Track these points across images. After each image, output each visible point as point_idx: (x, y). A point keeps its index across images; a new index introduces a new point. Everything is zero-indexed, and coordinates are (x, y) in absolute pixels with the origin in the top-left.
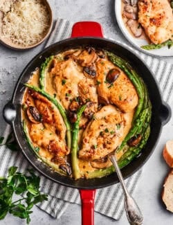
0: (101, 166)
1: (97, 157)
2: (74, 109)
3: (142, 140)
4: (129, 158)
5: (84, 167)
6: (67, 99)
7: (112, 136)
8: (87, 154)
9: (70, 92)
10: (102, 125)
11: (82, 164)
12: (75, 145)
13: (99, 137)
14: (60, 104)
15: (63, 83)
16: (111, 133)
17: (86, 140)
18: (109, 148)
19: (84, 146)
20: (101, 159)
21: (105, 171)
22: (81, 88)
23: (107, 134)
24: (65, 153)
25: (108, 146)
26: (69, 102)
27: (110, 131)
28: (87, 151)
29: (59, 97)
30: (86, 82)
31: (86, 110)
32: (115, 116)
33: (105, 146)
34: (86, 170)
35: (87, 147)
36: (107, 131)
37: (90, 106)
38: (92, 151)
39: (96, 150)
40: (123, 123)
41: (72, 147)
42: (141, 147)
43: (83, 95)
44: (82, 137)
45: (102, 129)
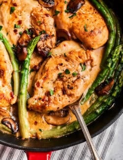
0: (60, 122)
1: (53, 107)
2: (24, 44)
3: (115, 85)
4: (98, 111)
5: (36, 123)
6: (15, 31)
7: (75, 79)
8: (40, 103)
9: (20, 22)
10: (61, 65)
11: (34, 119)
12: (24, 91)
13: (57, 80)
14: (6, 38)
15: (12, 11)
16: (74, 75)
17: (38, 84)
18: (70, 95)
19: (35, 92)
20: (59, 111)
21: (65, 128)
22: (34, 18)
23: (67, 76)
24: (10, 102)
25: (69, 91)
26: (18, 35)
27: (71, 73)
28: (40, 99)
29: (6, 30)
30: (41, 10)
31: (40, 44)
32: (79, 52)
33: (64, 92)
34: (38, 127)
35: (40, 93)
36: (67, 71)
37: (46, 39)
38: (47, 98)
39: (52, 97)
40: (89, 63)
41: (20, 94)
42: (114, 95)
43: (37, 27)
44: (34, 80)
45: (61, 70)
